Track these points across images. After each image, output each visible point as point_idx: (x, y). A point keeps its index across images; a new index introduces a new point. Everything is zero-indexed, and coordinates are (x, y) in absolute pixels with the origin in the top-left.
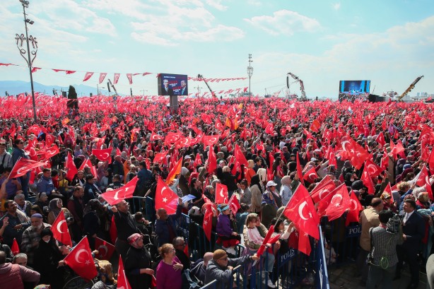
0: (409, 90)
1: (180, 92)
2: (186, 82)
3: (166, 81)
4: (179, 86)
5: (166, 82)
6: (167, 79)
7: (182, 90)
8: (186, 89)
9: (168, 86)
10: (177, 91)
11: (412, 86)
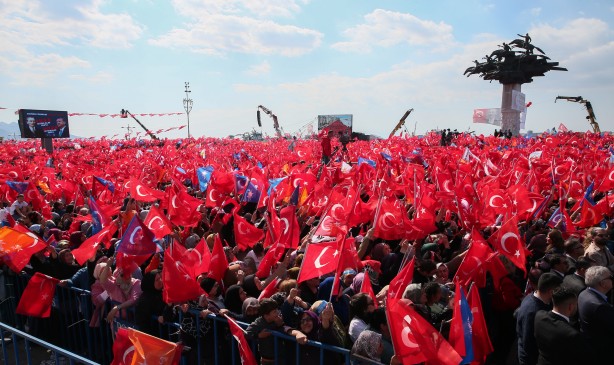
0: (398, 127)
1: (57, 133)
2: (66, 120)
3: (30, 119)
4: (53, 125)
5: (30, 121)
6: (32, 116)
7: (58, 130)
8: (67, 130)
9: (35, 125)
10: (50, 132)
11: (402, 121)
